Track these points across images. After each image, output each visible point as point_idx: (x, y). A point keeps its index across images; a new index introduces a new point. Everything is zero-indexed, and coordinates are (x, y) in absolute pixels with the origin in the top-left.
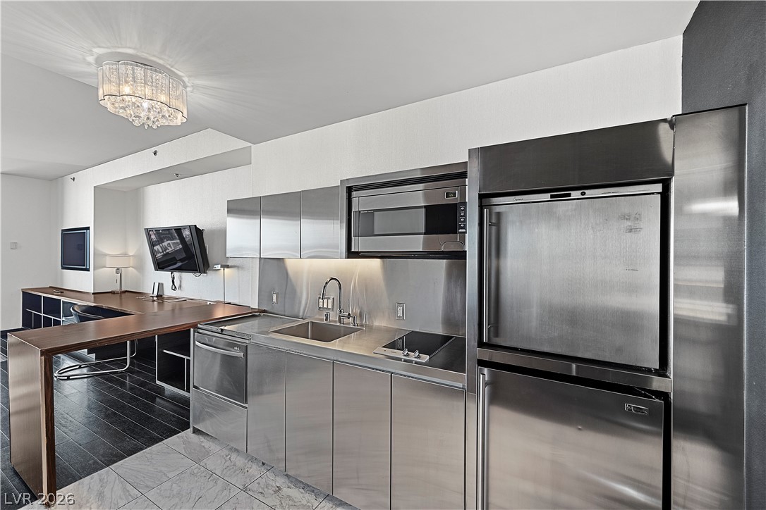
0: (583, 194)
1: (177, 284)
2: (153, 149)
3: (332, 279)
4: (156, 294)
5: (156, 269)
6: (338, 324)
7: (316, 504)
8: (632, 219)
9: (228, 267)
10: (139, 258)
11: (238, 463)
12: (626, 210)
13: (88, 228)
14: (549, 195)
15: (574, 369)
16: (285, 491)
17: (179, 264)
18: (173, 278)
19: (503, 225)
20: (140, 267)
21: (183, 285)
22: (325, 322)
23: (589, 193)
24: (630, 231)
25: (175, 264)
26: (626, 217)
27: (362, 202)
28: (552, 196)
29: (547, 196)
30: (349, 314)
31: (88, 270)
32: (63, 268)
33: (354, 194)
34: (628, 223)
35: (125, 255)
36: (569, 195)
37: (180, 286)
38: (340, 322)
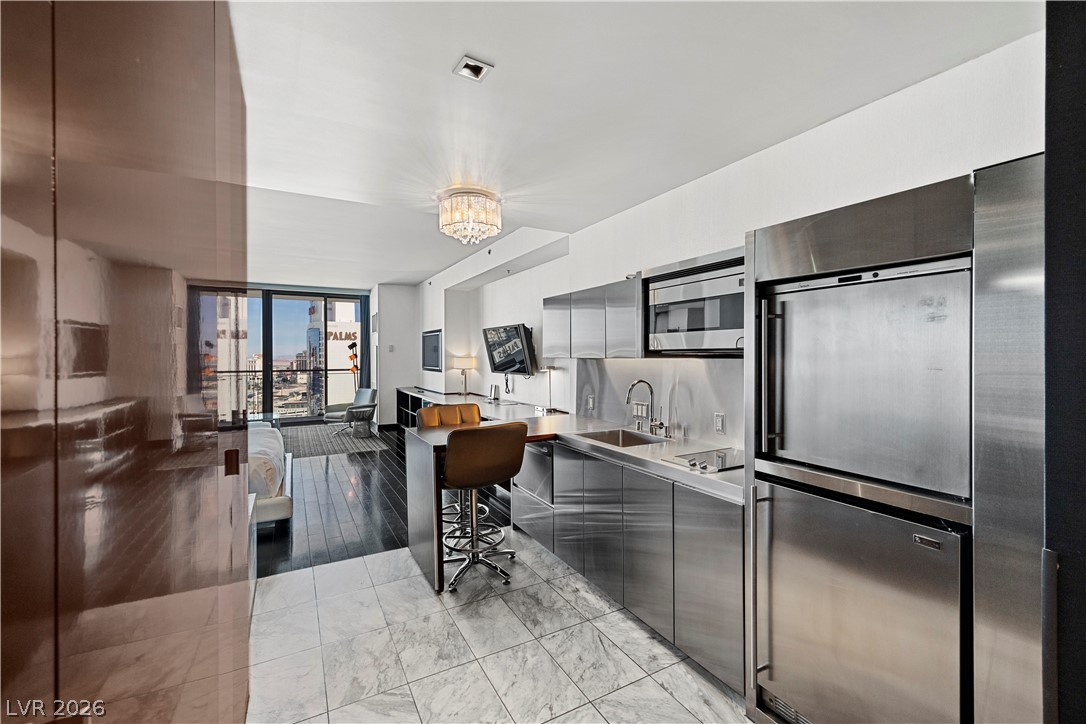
0: (876, 275)
1: (510, 387)
2: (487, 249)
3: (641, 381)
4: (493, 397)
5: (493, 371)
6: (650, 434)
7: (608, 611)
8: (935, 304)
9: (554, 368)
10: (479, 358)
11: (546, 562)
12: (928, 293)
13: (440, 331)
14: (837, 278)
15: (859, 489)
16: (582, 593)
17: (518, 366)
18: (507, 380)
19: (787, 317)
20: (480, 370)
21: (516, 389)
22: (636, 431)
23: (883, 274)
24: (933, 319)
25: (514, 366)
26: (927, 302)
27: (659, 295)
28: (840, 280)
29: (834, 281)
30: (662, 424)
31: (440, 371)
32: (424, 369)
33: (651, 286)
34: (930, 310)
35: (469, 356)
36: (860, 278)
37: (513, 390)
38: (651, 432)
